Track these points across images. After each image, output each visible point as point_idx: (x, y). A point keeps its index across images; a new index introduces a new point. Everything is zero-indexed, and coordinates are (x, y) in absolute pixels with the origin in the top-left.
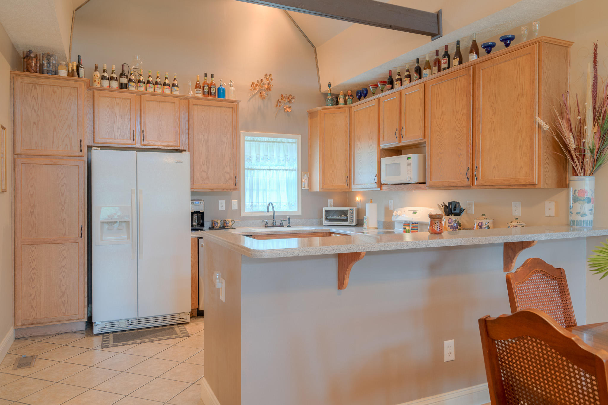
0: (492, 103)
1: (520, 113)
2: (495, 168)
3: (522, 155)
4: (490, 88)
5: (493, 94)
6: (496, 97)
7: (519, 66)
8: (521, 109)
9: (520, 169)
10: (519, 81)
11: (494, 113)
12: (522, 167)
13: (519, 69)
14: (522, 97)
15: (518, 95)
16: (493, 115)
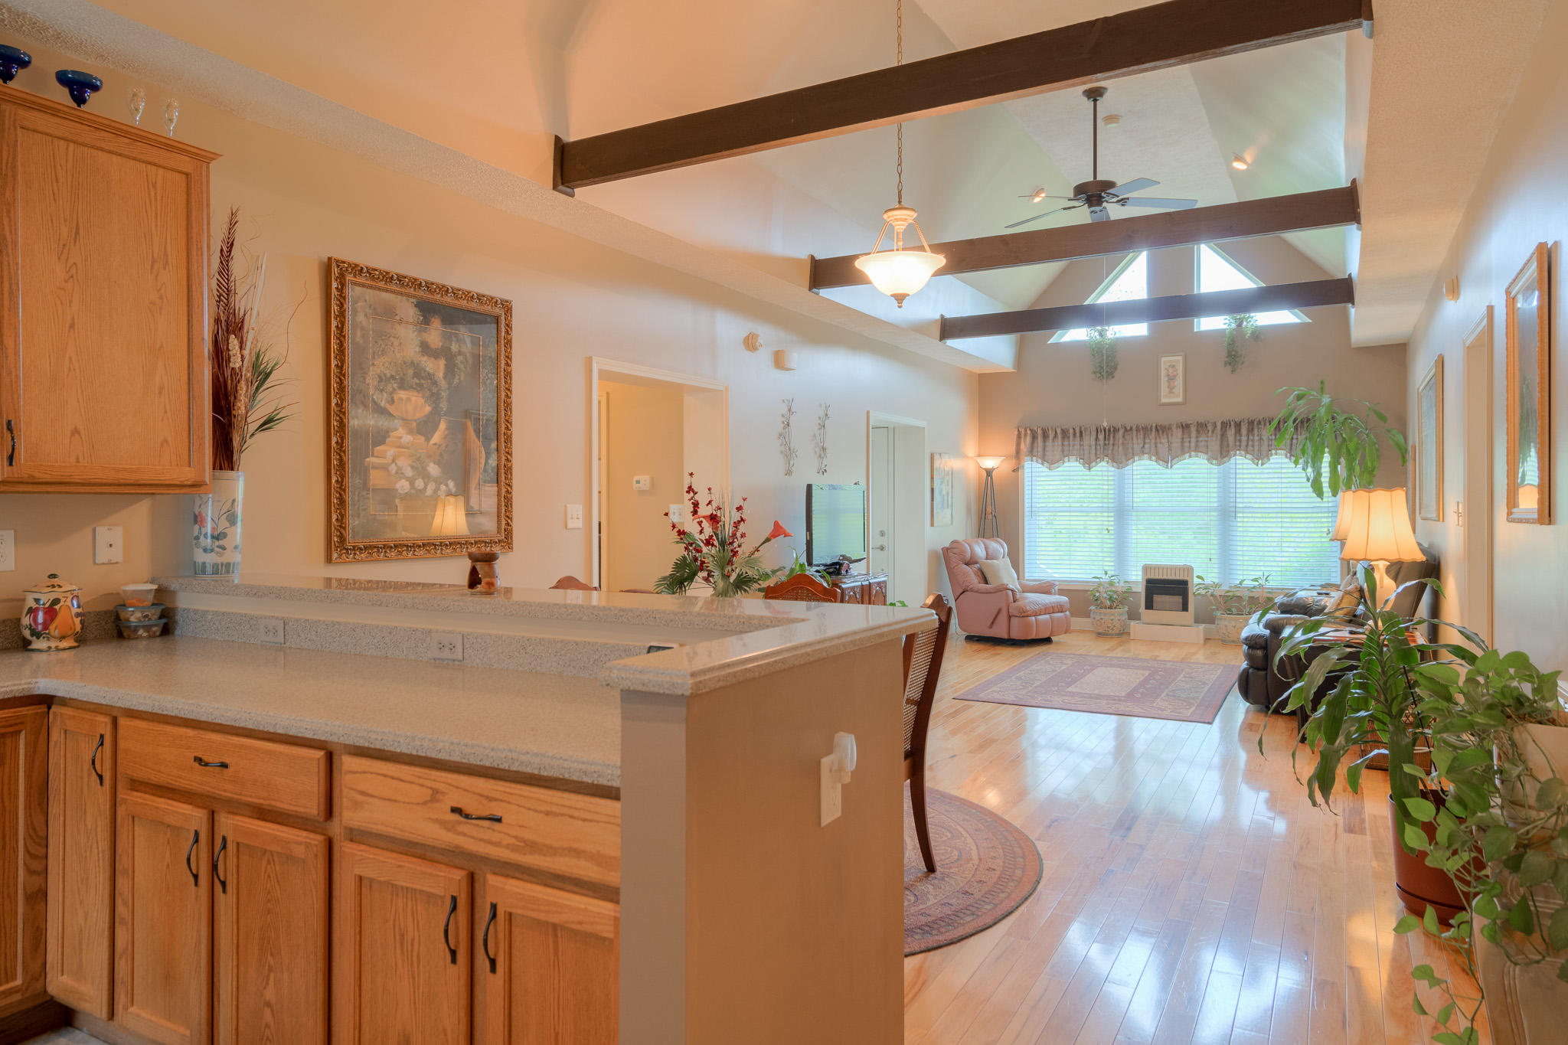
0: (64, 245)
1: (161, 308)
2: (79, 434)
3: (166, 412)
4: (55, 200)
5: (65, 221)
6: (77, 233)
7: (155, 185)
8: (161, 297)
9: (162, 446)
10: (156, 226)
11: (72, 277)
12: (166, 441)
13: (156, 194)
14: (165, 268)
15: (154, 261)
16: (66, 282)
